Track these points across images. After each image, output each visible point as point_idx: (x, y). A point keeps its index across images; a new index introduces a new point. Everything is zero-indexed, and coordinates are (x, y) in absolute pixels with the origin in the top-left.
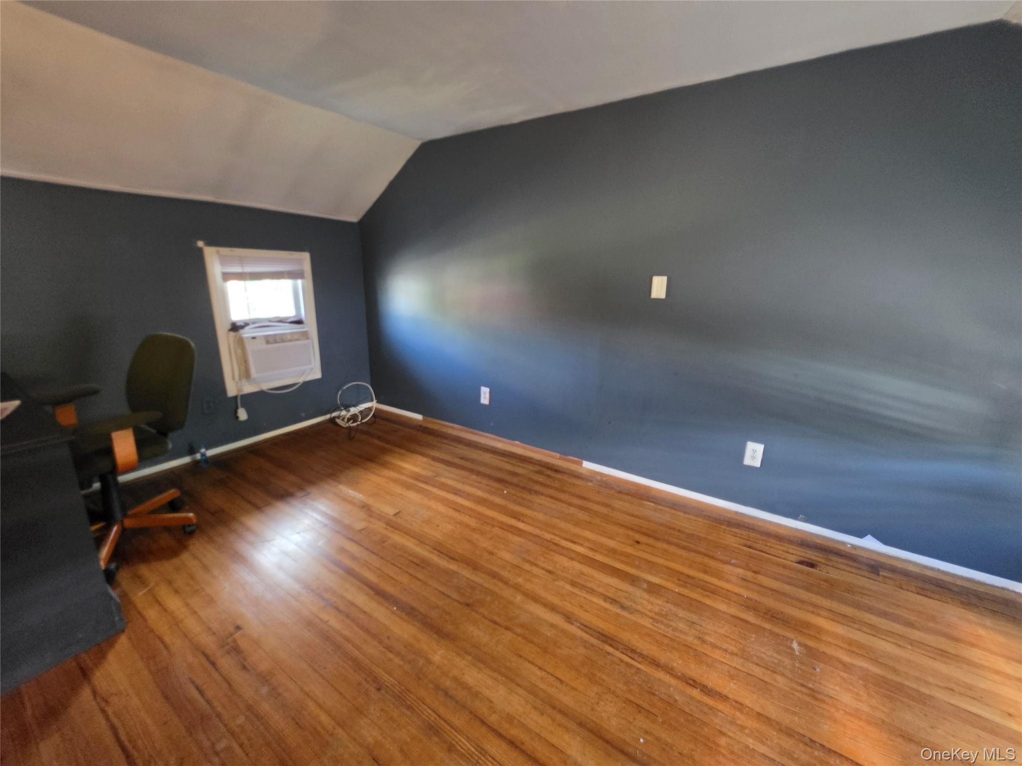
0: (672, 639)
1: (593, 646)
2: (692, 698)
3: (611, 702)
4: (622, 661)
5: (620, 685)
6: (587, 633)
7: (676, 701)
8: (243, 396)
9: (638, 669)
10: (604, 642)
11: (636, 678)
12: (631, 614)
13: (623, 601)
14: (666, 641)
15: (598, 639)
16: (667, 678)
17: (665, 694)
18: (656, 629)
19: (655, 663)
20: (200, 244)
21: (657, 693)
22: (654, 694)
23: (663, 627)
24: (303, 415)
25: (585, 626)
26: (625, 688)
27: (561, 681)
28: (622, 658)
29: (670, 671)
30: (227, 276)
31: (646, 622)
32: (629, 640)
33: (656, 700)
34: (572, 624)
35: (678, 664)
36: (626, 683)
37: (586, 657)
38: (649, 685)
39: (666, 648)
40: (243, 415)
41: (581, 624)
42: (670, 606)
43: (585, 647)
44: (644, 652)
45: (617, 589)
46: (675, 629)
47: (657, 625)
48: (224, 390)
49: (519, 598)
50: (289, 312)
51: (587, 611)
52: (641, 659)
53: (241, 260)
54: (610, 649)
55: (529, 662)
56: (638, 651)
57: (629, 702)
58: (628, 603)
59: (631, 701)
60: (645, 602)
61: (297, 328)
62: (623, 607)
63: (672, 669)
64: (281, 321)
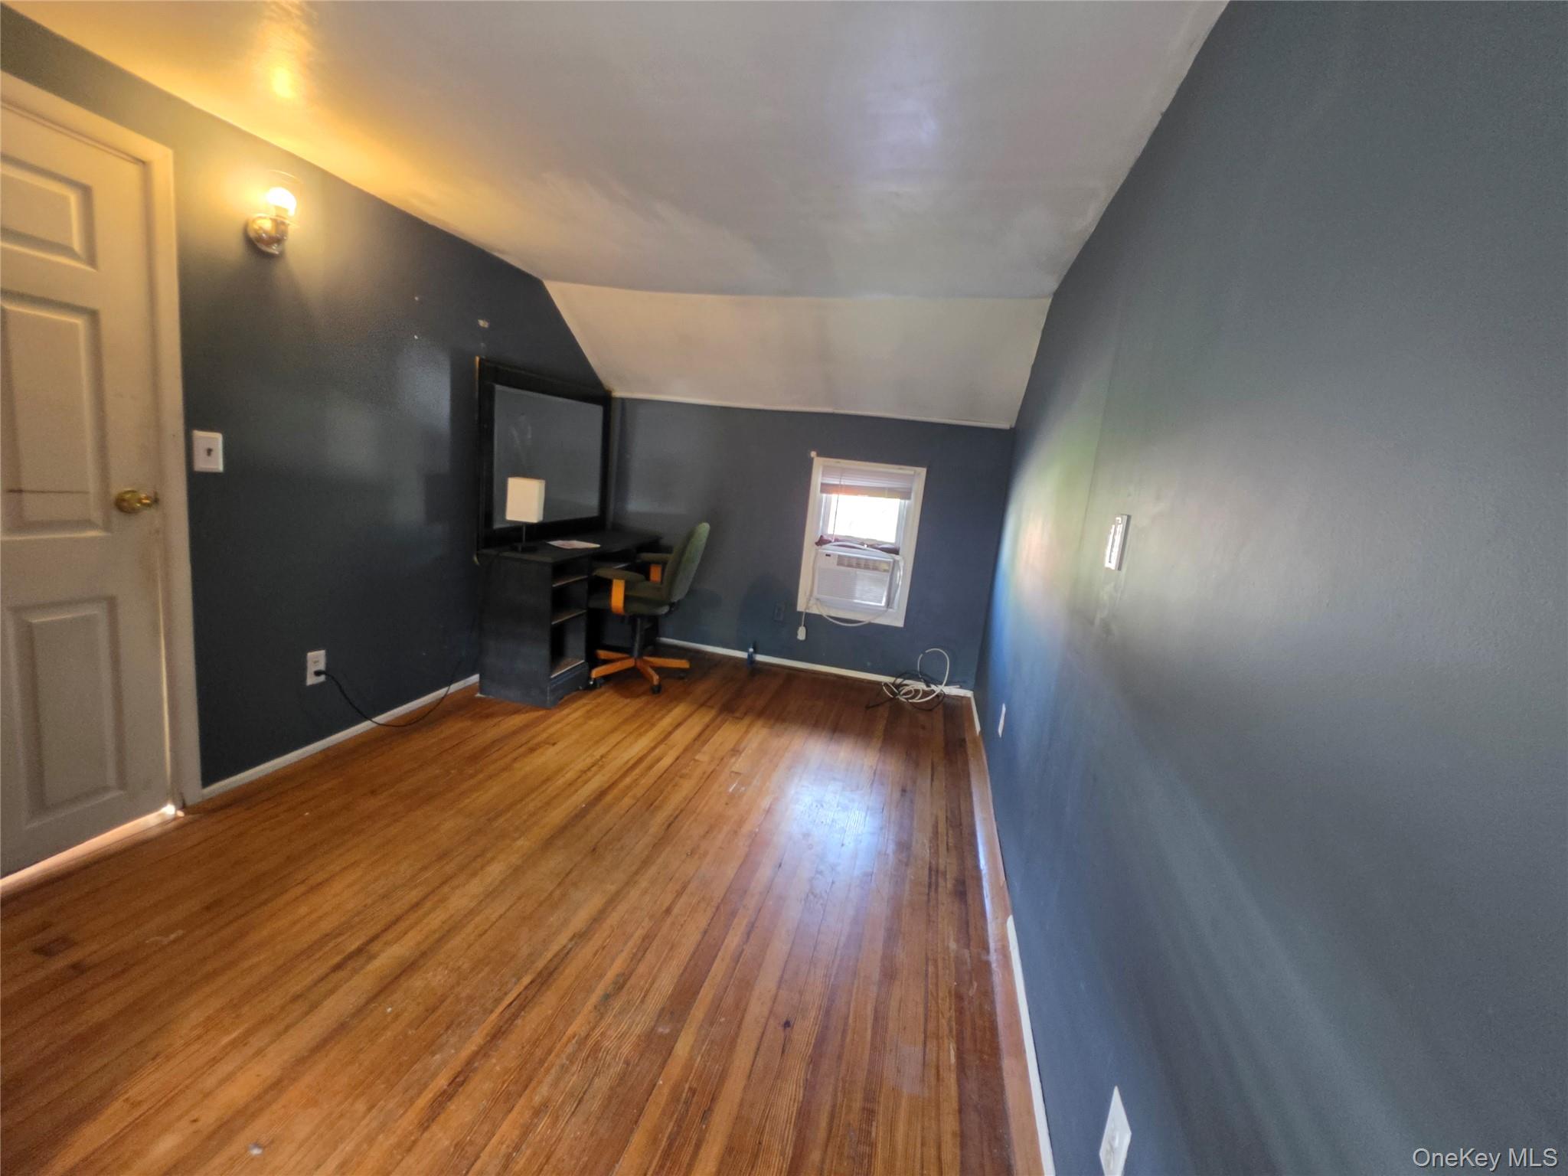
0: (542, 1062)
1: (533, 962)
2: (434, 1075)
3: (445, 981)
4: (506, 994)
5: (468, 991)
6: (556, 956)
7: (433, 1054)
8: (808, 615)
9: (492, 1011)
10: (540, 974)
11: (477, 1008)
12: (595, 1007)
13: (623, 997)
14: (539, 1052)
15: (546, 967)
16: (471, 1047)
17: (447, 1041)
18: (565, 1039)
19: (497, 1035)
20: (813, 454)
21: (450, 1031)
22: (448, 1028)
23: (570, 1049)
24: (869, 664)
25: (568, 953)
26: (463, 995)
27: (481, 935)
28: (510, 995)
29: (483, 1052)
30: (826, 488)
31: (577, 1026)
32: (542, 1003)
33: (439, 1029)
34: (571, 939)
35: (495, 1065)
36: (471, 999)
37: (514, 956)
38: (463, 1024)
39: (525, 1050)
40: (801, 634)
41: (571, 949)
42: (617, 1068)
43: (530, 955)
44: (519, 1022)
45: (648, 991)
46: (564, 1069)
47: (574, 1041)
48: (794, 604)
49: (612, 888)
50: (889, 537)
51: (595, 954)
52: (507, 1015)
53: (843, 472)
54: (526, 980)
55: (511, 906)
56: (523, 1013)
57: (443, 999)
58: (617, 1004)
59: (443, 1001)
60: (624, 1027)
61: (888, 558)
62: (607, 997)
63: (486, 1055)
64: (874, 545)
